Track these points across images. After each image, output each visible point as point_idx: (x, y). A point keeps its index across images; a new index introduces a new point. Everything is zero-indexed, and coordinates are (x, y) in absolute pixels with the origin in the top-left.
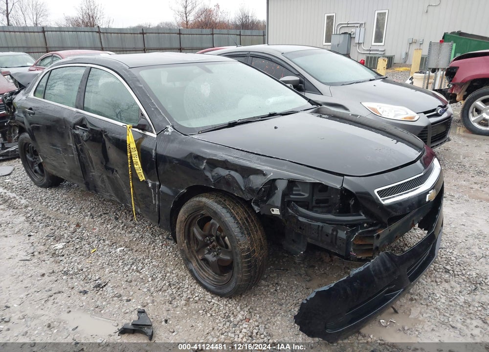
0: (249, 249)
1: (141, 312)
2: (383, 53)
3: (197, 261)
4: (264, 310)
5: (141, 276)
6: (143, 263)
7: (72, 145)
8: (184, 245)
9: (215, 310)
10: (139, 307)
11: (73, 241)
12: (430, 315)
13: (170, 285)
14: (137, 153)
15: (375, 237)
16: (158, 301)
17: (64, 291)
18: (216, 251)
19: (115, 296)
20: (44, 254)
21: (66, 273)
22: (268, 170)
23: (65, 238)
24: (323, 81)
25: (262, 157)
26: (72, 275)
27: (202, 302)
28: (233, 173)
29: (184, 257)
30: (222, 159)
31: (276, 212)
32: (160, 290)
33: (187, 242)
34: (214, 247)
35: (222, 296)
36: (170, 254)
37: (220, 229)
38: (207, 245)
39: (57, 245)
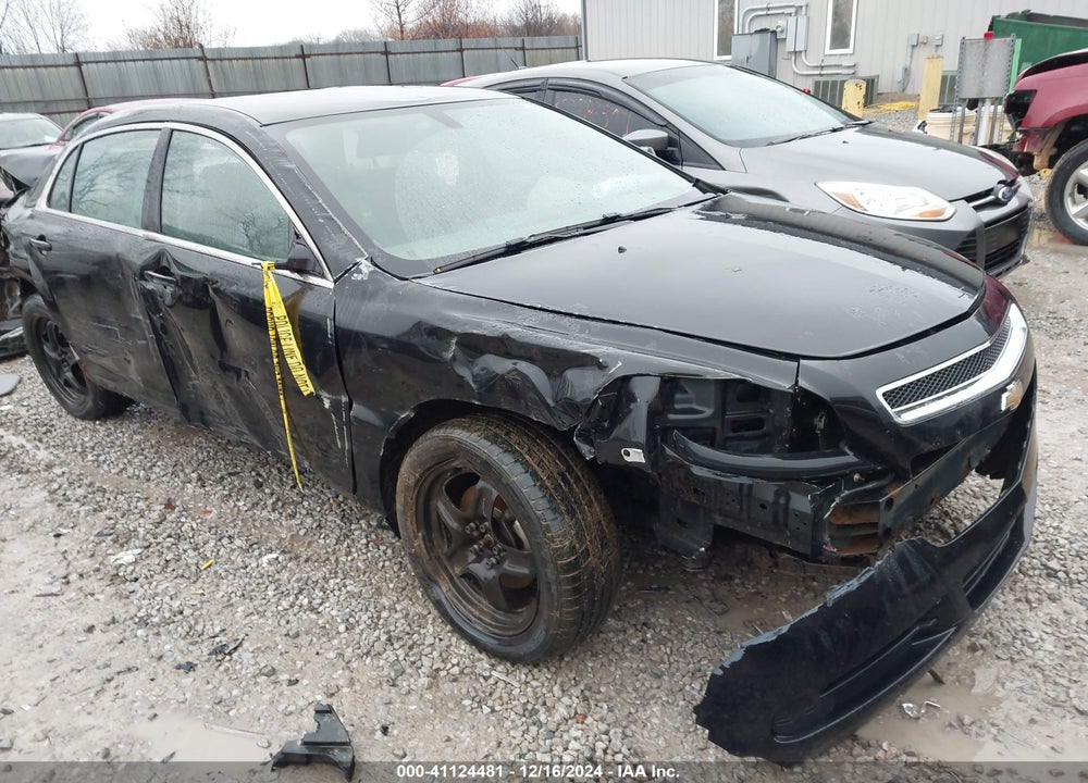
0: (574, 547)
1: (324, 712)
2: (851, 71)
3: (451, 579)
4: (618, 693)
5: (320, 622)
6: (323, 590)
7: (141, 317)
8: (419, 542)
9: (501, 698)
10: (319, 697)
11: (158, 544)
12: (1021, 685)
13: (389, 640)
14: (290, 328)
15: (882, 507)
16: (364, 680)
17: (139, 667)
18: (493, 556)
19: (261, 673)
20: (92, 579)
21: (144, 622)
22: (608, 355)
23: (141, 536)
24: (723, 138)
25: (594, 323)
26: (158, 625)
27: (467, 678)
28: (523, 366)
29: (420, 570)
30: (496, 334)
31: (636, 456)
32: (368, 654)
33: (423, 536)
34: (488, 545)
35: (515, 661)
36: (387, 563)
37: (499, 502)
38: (473, 541)
39: (121, 555)
